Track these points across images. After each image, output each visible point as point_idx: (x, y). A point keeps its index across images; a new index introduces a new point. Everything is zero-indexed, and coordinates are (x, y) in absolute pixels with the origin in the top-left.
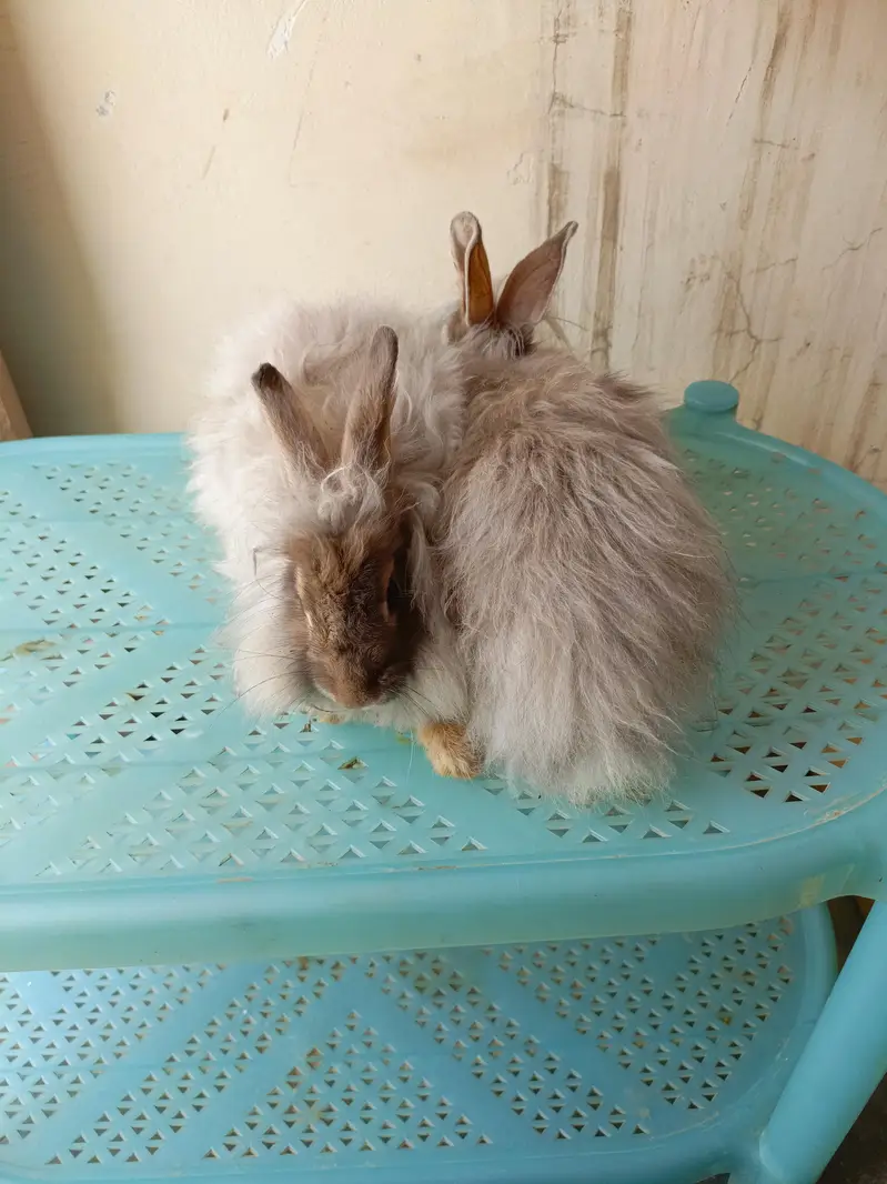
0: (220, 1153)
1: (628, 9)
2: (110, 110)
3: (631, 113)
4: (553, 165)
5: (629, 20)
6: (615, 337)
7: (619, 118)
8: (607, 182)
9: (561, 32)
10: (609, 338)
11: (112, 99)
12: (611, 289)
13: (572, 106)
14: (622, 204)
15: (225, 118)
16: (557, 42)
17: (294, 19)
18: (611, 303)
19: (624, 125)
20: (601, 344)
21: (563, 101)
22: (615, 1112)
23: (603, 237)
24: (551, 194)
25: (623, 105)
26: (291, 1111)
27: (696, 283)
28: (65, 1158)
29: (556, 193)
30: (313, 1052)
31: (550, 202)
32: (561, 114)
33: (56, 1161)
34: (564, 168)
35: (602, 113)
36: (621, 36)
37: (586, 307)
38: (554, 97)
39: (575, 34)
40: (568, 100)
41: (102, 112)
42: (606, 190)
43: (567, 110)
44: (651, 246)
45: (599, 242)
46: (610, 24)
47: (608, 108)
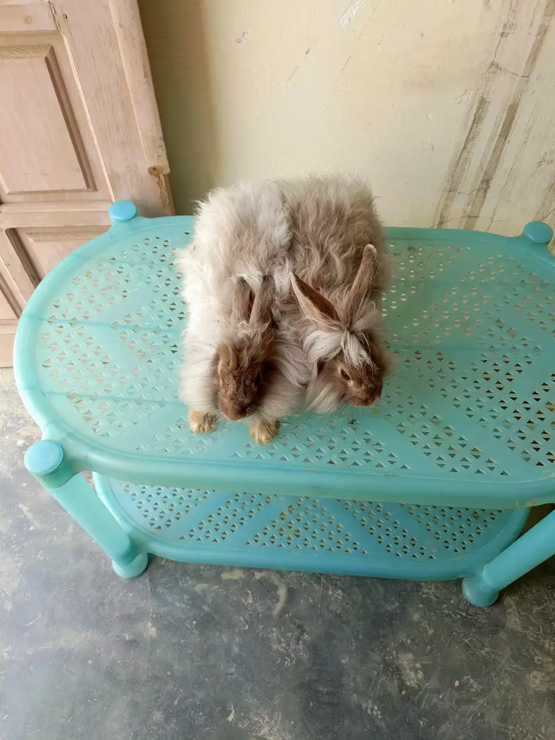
0: (252, 543)
1: (546, 25)
2: (244, 40)
3: (533, 77)
4: (482, 98)
5: (546, 31)
6: (492, 184)
7: (525, 79)
8: (509, 109)
9: (506, 31)
10: (490, 184)
11: (246, 36)
12: (497, 161)
13: (501, 69)
14: (515, 121)
15: (307, 53)
16: (502, 36)
17: (357, 8)
18: (496, 167)
19: (528, 82)
20: (484, 186)
21: (497, 67)
22: (422, 548)
23: (500, 135)
24: (477, 111)
25: (530, 72)
26: (281, 530)
27: (544, 164)
28: (186, 537)
29: (480, 111)
30: (291, 506)
31: (475, 115)
32: (494, 72)
33: (182, 538)
34: (488, 100)
35: (517, 75)
36: (539, 37)
37: (481, 166)
38: (493, 64)
39: (513, 33)
40: (499, 66)
41: (239, 41)
42: (508, 113)
43: (499, 71)
44: (525, 143)
45: (497, 138)
46: (535, 30)
47: (521, 73)
